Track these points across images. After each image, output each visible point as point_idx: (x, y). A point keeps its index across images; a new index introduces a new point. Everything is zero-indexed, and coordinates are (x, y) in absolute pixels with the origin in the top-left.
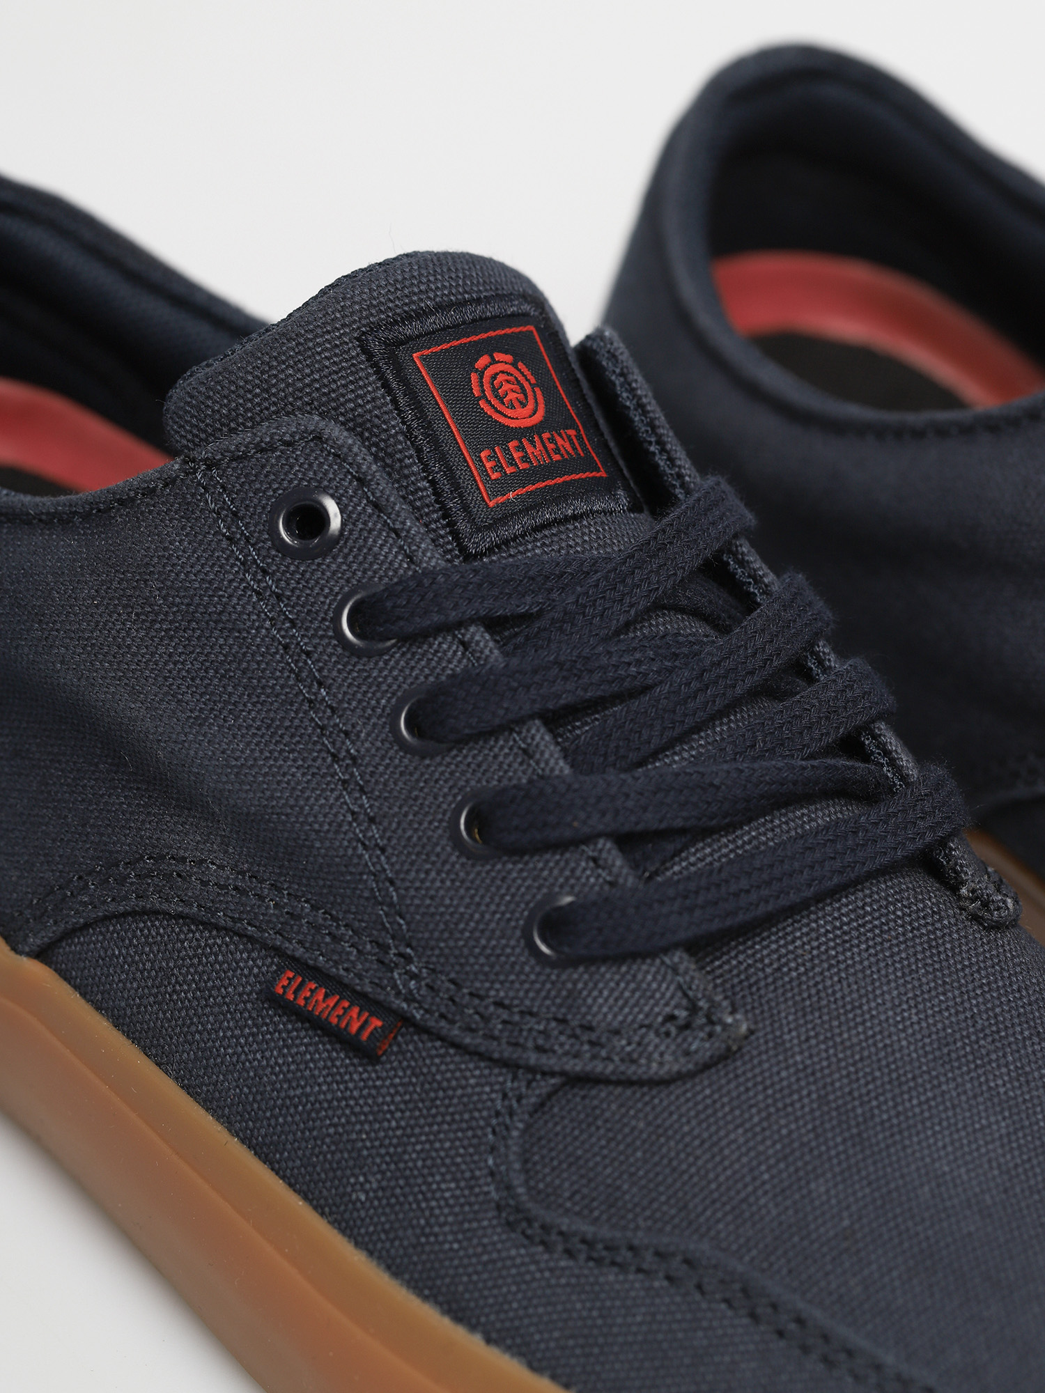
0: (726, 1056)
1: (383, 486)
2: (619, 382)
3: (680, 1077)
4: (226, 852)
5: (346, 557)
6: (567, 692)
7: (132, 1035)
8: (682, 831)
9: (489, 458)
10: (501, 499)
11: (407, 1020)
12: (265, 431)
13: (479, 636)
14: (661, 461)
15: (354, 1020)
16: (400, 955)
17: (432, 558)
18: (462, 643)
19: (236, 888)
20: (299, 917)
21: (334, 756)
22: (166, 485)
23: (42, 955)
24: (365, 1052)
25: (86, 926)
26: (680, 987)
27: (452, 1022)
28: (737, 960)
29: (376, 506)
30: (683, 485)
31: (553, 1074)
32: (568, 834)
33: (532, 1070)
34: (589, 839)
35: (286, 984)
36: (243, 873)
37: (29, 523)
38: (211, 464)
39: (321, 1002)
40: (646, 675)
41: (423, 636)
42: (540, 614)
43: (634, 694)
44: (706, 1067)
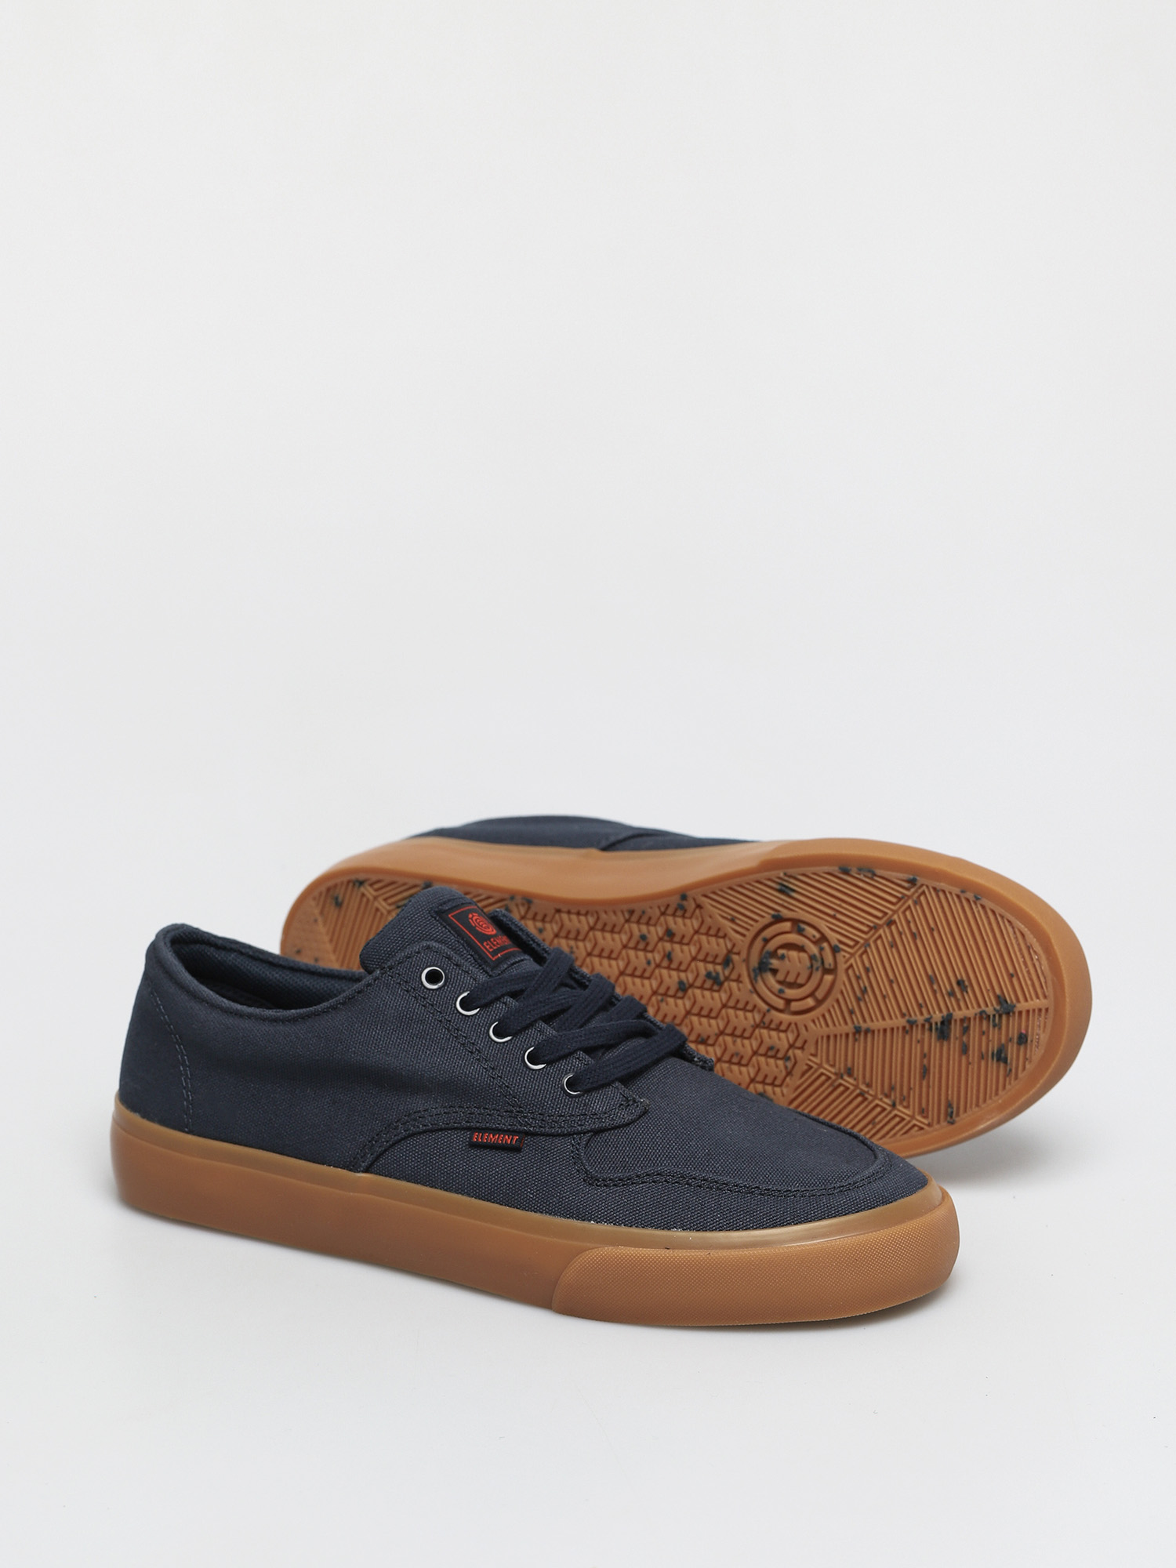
0: (645, 1112)
1: (456, 958)
2: (510, 923)
3: (633, 1122)
4: (437, 1102)
5: (452, 985)
6: (547, 1010)
7: (416, 1182)
8: (602, 1046)
9: (487, 945)
10: (496, 957)
11: (527, 1133)
12: (407, 951)
13: (508, 999)
14: (534, 945)
15: (508, 1139)
16: (518, 1112)
17: (482, 978)
18: (504, 1003)
19: (445, 1113)
20: (474, 1113)
21: (471, 1052)
22: (375, 980)
23: (366, 1171)
24: (516, 1149)
25: (386, 1150)
26: (621, 1093)
27: (544, 1127)
28: (641, 1083)
29: (457, 965)
30: (546, 952)
31: (588, 1132)
32: (567, 1051)
33: (579, 1133)
34: (575, 1051)
35: (477, 1137)
36: (446, 1107)
37: (319, 1015)
38: (391, 968)
39: (492, 1138)
40: (568, 1002)
41: (491, 1003)
42: (526, 989)
43: (563, 1011)
44: (640, 1117)
